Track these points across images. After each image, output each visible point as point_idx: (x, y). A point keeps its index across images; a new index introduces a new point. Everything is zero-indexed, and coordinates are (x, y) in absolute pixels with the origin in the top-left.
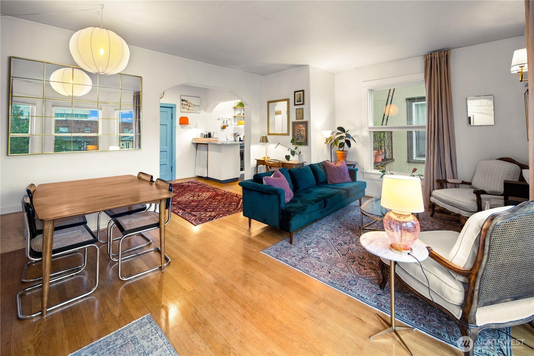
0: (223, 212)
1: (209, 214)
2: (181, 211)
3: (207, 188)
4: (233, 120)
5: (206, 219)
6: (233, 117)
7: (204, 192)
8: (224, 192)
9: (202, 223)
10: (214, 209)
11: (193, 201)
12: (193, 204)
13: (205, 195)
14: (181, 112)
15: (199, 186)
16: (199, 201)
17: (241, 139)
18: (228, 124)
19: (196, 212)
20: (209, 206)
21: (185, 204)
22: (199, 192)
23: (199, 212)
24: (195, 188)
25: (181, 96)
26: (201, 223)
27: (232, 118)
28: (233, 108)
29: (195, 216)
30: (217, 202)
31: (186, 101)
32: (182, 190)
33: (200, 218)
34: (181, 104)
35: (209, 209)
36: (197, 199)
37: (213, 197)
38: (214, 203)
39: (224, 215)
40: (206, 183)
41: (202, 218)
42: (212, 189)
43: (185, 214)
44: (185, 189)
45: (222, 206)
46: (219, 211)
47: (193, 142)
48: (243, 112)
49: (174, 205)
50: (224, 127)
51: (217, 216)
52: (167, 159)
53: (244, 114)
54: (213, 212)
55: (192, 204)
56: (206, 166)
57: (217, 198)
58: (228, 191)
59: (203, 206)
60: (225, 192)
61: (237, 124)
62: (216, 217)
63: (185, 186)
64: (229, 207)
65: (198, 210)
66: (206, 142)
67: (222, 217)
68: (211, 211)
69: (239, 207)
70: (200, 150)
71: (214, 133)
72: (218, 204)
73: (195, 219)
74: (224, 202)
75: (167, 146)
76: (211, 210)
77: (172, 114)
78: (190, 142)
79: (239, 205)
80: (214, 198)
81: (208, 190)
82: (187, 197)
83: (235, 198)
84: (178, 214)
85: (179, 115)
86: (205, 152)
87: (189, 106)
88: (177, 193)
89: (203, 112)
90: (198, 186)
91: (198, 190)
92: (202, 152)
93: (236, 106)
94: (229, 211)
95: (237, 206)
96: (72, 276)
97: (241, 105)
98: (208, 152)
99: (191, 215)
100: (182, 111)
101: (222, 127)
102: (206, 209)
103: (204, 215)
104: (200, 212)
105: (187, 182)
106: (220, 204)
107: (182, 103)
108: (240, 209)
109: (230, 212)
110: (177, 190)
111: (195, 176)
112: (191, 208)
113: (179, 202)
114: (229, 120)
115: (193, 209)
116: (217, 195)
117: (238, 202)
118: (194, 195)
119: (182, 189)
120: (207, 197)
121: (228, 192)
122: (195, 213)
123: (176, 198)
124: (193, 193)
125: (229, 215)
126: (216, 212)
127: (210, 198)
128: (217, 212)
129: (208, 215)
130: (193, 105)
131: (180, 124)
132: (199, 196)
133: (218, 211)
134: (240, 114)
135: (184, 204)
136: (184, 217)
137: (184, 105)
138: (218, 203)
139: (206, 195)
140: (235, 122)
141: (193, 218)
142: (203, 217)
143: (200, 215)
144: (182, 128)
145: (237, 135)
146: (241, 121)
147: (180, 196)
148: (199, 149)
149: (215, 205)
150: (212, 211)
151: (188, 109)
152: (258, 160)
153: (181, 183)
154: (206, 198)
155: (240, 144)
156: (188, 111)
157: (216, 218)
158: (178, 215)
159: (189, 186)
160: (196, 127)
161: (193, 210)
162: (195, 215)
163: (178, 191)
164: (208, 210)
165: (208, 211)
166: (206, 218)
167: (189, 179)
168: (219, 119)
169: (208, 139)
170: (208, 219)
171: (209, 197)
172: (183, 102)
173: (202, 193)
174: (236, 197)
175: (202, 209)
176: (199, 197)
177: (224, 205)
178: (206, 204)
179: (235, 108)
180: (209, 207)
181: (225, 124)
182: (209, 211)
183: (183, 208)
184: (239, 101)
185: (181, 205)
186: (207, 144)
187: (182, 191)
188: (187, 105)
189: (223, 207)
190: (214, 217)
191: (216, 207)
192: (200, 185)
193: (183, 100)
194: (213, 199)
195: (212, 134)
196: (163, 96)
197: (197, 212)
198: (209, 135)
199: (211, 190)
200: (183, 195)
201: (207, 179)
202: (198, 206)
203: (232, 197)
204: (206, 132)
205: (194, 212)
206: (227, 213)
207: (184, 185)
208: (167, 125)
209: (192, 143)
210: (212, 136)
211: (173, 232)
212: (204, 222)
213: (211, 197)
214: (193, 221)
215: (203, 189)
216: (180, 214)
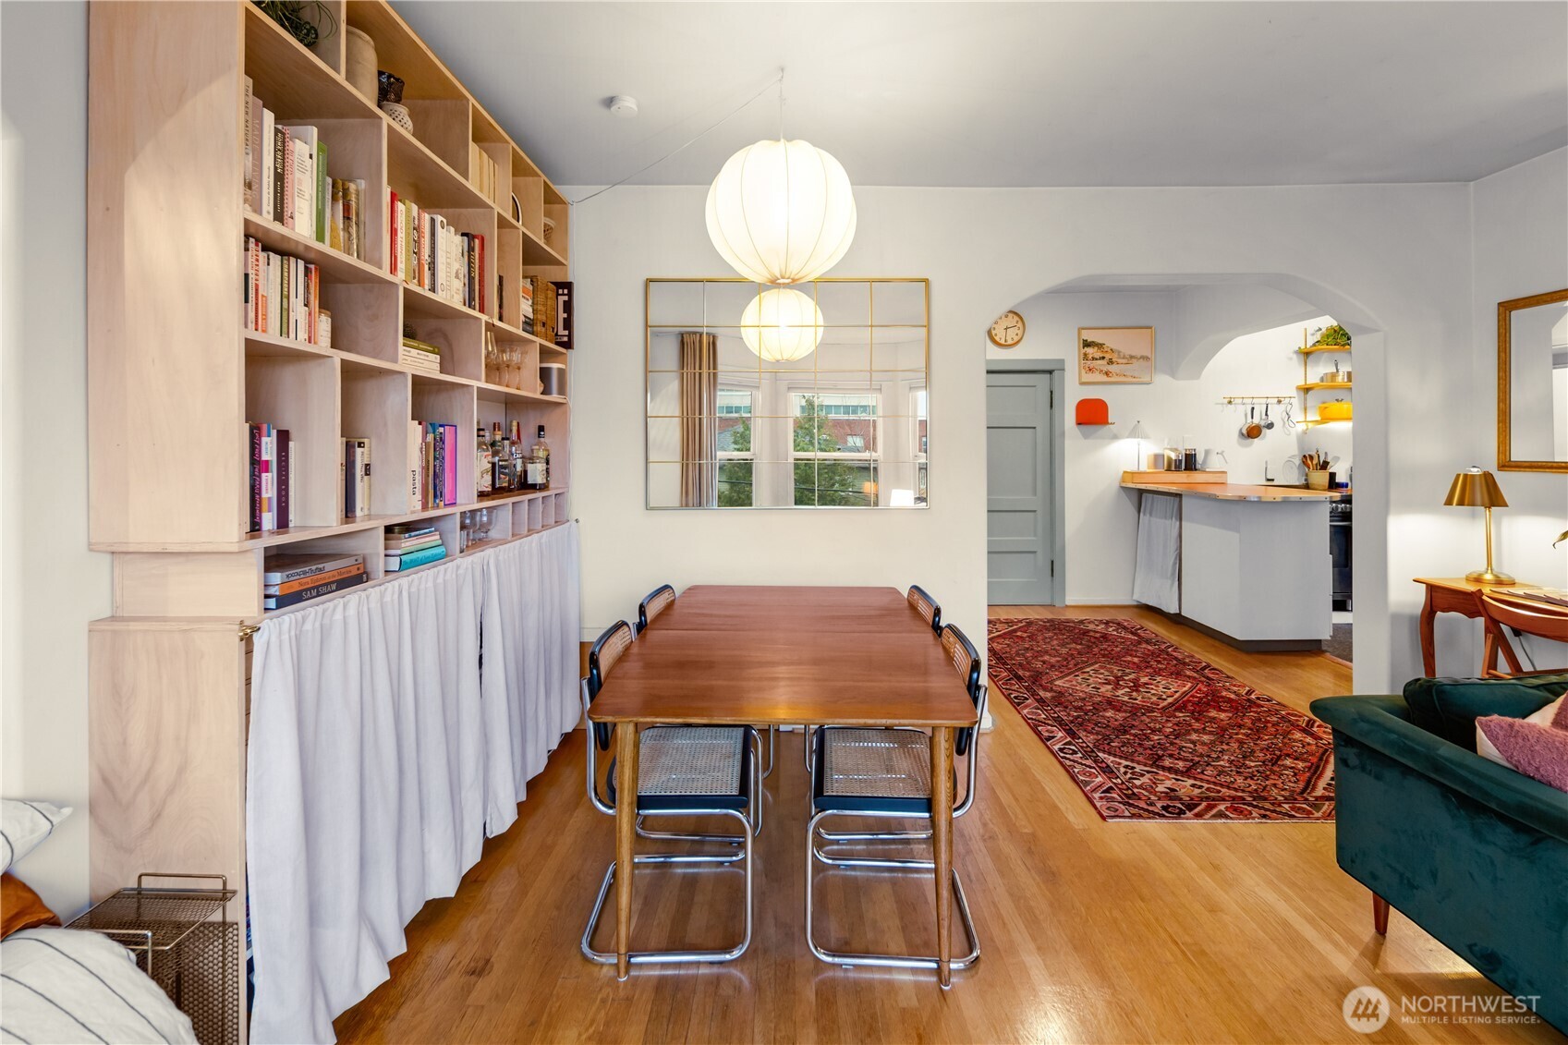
0: (1233, 793)
1: (1168, 783)
2: (1060, 734)
3: (1176, 658)
4: (1295, 402)
5: (1152, 804)
6: (1299, 388)
7: (1158, 672)
8: (1249, 693)
9: (1133, 816)
10: (1196, 764)
11: (1111, 703)
12: (1108, 714)
13: (1161, 689)
14: (1082, 384)
15: (1144, 646)
16: (1135, 711)
17: (1339, 479)
18: (1271, 419)
19: (1115, 756)
20: (1172, 744)
21: (1080, 708)
22: (1138, 668)
23: (1126, 759)
24: (1128, 652)
25: (1080, 329)
26: (1127, 814)
27: (1294, 393)
28: (1295, 356)
29: (1107, 770)
30: (1211, 733)
31: (1100, 346)
32: (1079, 647)
33: (1128, 789)
34: (1082, 356)
35: (1171, 756)
36: (1126, 699)
37: (1198, 707)
38: (1194, 736)
39: (1239, 808)
40: (1174, 638)
41: (1136, 790)
42: (1193, 670)
43: (1074, 752)
44: (1089, 647)
45: (1231, 762)
46: (1215, 783)
47: (1124, 485)
48: (1344, 369)
49: (1041, 701)
50: (1253, 433)
51: (1204, 804)
52: (1035, 535)
53: (1349, 374)
54: (1189, 777)
55: (1104, 717)
56: (1173, 574)
57: (1213, 713)
58: (1267, 693)
59: (1148, 738)
60: (1253, 696)
61: (1319, 418)
62: (1197, 805)
63: (1092, 634)
64: (1267, 778)
65: (1124, 749)
66: (1173, 489)
67: (1227, 817)
68: (1176, 772)
69: (1319, 792)
70: (1151, 515)
71: (1207, 453)
72: (1213, 743)
73: (1109, 790)
74: (1241, 743)
75: (1035, 495)
76: (1180, 765)
77: (1051, 392)
78: (1116, 485)
79: (1322, 784)
80: (1200, 713)
81: (1177, 668)
82: (1091, 680)
83: (1298, 735)
84: (1048, 743)
85: (1073, 394)
86: (1168, 522)
87: (1111, 362)
88: (1060, 655)
89: (1162, 380)
90: (1139, 643)
91: (1136, 660)
92: (1158, 524)
93: (1310, 343)
94: (1265, 799)
95: (1310, 785)
96: (722, 863)
97: (1339, 338)
98: (1183, 523)
99: (1095, 762)
100: (1083, 380)
101: (1244, 432)
102: (1160, 753)
103: (1145, 780)
104: (1132, 761)
105: (1101, 622)
106: (1225, 747)
107: (1085, 354)
108: (1327, 807)
109: (1267, 805)
110: (1063, 645)
111: (1135, 603)
112: (1097, 734)
113: (1061, 694)
114: (1279, 402)
115: (1106, 737)
116: (1215, 700)
117: (1314, 760)
118: (1118, 679)
119: (1081, 644)
120: (1170, 700)
121: (1264, 700)
122: (1110, 759)
123: (1054, 674)
124: (1115, 669)
125: (1264, 816)
126: (1199, 783)
127: (1180, 706)
128: (1206, 786)
129: (1160, 788)
130: (1123, 358)
131: (1079, 423)
132: (1136, 686)
133: (1208, 782)
134: (1334, 376)
135: (1077, 709)
136: (1068, 763)
137: (1093, 359)
138: (1212, 738)
139: (1166, 689)
140: (1305, 409)
141: (1099, 779)
142: (1141, 787)
143: (1129, 775)
144: (1086, 436)
145: (1315, 461)
146: (1335, 408)
147: (1067, 671)
148: (1148, 511)
149: (1200, 749)
150: (1182, 773)
151: (1107, 374)
152: (1432, 589)
153: (1082, 622)
154: (1165, 703)
155: (1332, 502)
156: (1105, 378)
157: (1198, 816)
158: (1048, 747)
159: (1105, 637)
160: (1135, 432)
161: (1104, 743)
162: (1108, 766)
163: (1064, 651)
164: (1167, 762)
165: (1164, 768)
166: (1153, 798)
167: (1112, 610)
168: (1230, 402)
169: (1182, 477)
170: (1159, 805)
171: (1177, 701)
172: (1089, 350)
173: (1152, 676)
174: (1303, 730)
175: (1140, 750)
176: (1137, 691)
177: (1244, 757)
178: (1160, 730)
179: (1306, 354)
180: (1173, 750)
181: (1256, 421)
182: (1170, 770)
183: (1072, 722)
184: (1327, 322)
185: (1066, 707)
186: (1179, 496)
187: (1079, 653)
188: (1104, 358)
189: (1239, 767)
190: (1191, 807)
191: (1201, 755)
192: (1148, 642)
193: (1087, 344)
194: (1192, 712)
195: (1200, 458)
196: (1021, 338)
197: (1121, 757)
198: (1190, 462)
199: (1188, 673)
200: (1079, 668)
201: (1178, 621)
202: (1125, 732)
203: (1284, 726)
204: (1175, 450)
205: (1110, 754)
206: (1250, 805)
207: (1089, 631)
208: (1034, 428)
209: (1122, 487)
210: (1198, 466)
211: (1016, 817)
212: (1140, 816)
213: (1185, 704)
214: (1097, 795)
215: (1159, 662)
216: (1056, 748)
